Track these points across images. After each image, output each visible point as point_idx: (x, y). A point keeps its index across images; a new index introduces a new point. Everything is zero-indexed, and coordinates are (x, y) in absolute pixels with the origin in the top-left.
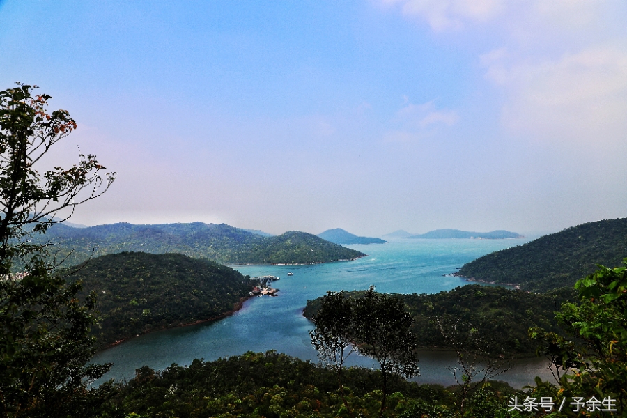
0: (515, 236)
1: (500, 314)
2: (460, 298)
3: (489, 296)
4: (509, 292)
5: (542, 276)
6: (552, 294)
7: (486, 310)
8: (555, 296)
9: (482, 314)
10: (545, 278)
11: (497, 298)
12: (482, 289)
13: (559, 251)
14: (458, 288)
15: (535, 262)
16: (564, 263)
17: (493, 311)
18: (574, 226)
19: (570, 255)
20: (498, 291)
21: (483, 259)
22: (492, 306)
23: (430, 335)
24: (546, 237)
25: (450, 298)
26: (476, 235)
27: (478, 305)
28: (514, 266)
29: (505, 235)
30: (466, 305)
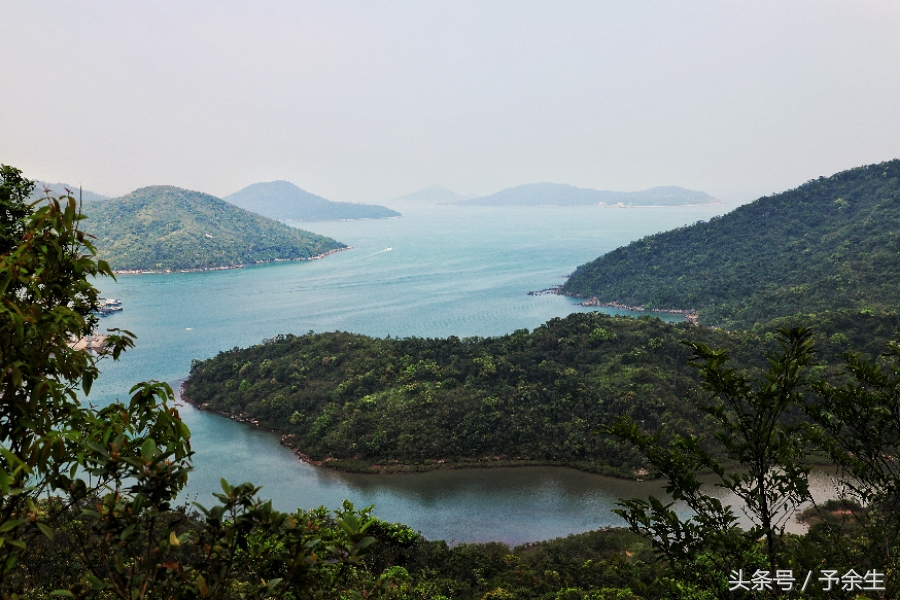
0: (701, 198)
1: (641, 379)
2: (555, 346)
3: (622, 337)
4: (668, 329)
5: (747, 293)
6: (762, 333)
7: (613, 370)
8: (769, 335)
9: (604, 381)
10: (755, 296)
11: (638, 342)
12: (609, 323)
13: (790, 232)
14: (554, 323)
15: (736, 260)
16: (799, 261)
17: (630, 370)
18: (828, 175)
19: (814, 242)
20: (642, 327)
21: (618, 255)
22: (627, 361)
23: (483, 432)
24: (763, 200)
25: (534, 344)
26: (611, 198)
27: (597, 360)
28: (688, 269)
29: (677, 197)
30: (569, 360)
